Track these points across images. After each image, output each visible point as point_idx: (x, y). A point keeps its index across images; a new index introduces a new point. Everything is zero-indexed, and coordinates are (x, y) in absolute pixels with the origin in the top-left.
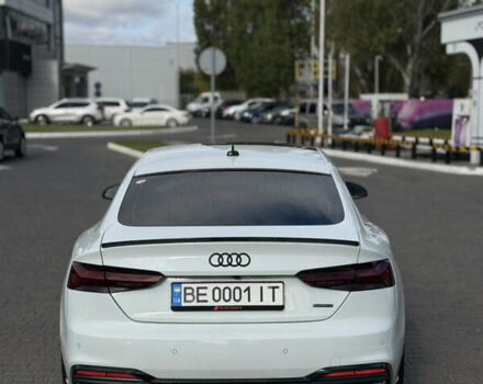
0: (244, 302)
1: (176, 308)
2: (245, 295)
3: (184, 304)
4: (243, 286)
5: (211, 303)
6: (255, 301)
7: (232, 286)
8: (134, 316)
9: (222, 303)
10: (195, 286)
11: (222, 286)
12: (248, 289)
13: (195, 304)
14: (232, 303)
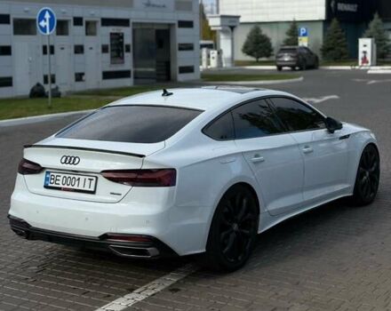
0: (75, 187)
1: (46, 187)
2: (77, 183)
3: (50, 185)
4: (77, 177)
5: (61, 186)
6: (81, 188)
7: (72, 176)
8: (31, 190)
9: (66, 186)
10: (55, 174)
11: (67, 176)
12: (79, 179)
13: (54, 185)
14: (70, 187)
